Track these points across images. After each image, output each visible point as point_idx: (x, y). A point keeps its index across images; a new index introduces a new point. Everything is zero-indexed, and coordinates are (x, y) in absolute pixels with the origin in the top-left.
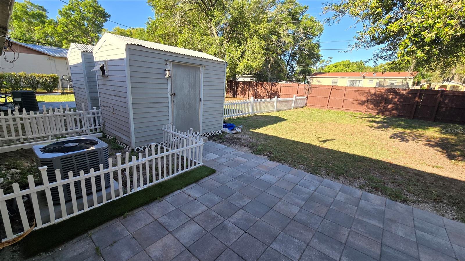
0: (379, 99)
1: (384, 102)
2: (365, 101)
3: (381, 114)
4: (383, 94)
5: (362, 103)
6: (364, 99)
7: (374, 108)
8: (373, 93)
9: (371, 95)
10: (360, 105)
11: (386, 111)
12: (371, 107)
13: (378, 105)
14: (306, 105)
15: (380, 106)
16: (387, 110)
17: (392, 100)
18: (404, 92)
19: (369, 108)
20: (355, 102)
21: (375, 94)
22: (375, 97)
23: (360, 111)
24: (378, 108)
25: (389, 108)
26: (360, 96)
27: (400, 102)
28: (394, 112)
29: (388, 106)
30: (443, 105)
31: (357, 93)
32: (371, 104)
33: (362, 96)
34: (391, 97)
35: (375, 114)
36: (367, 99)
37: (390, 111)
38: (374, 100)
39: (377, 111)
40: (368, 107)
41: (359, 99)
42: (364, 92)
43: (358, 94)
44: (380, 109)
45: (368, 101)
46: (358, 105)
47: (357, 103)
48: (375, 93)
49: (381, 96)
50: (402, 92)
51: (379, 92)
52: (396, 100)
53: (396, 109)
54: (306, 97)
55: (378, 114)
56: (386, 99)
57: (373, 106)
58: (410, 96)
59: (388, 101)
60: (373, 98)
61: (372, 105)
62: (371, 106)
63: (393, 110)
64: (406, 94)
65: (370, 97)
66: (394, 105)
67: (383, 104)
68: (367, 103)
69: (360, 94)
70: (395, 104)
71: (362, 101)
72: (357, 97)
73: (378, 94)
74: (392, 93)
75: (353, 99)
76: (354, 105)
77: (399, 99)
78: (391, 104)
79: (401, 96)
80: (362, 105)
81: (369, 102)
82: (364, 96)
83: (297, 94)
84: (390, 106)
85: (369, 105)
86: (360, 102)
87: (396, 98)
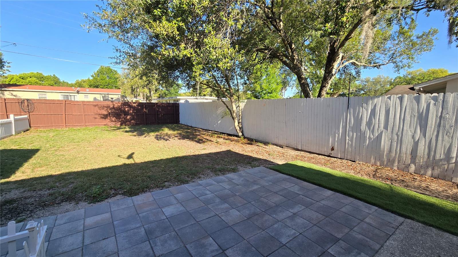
0: (118, 112)
1: (123, 114)
2: (107, 115)
3: (124, 125)
4: (120, 107)
5: (105, 117)
6: (105, 113)
7: (116, 120)
8: (112, 106)
9: (110, 109)
10: (104, 119)
11: (126, 122)
12: (113, 120)
13: (119, 117)
14: (30, 127)
15: (121, 118)
16: (127, 121)
17: (128, 112)
18: (135, 105)
19: (112, 121)
20: (97, 116)
21: (113, 108)
22: (114, 110)
23: (105, 125)
24: (120, 120)
25: (128, 119)
26: (101, 110)
27: (134, 113)
28: (132, 121)
29: (127, 117)
30: (159, 113)
31: (97, 107)
32: (113, 117)
33: (102, 110)
34: (127, 109)
35: (119, 126)
36: (108, 113)
37: (130, 122)
38: (115, 113)
39: (120, 123)
40: (111, 120)
41: (100, 113)
42: (104, 106)
43: (98, 109)
44: (122, 120)
45: (109, 115)
46: (102, 120)
47: (99, 118)
48: (113, 107)
49: (119, 109)
50: (134, 105)
51: (116, 106)
52: (131, 111)
53: (133, 119)
54: (27, 116)
55: (121, 125)
56: (124, 111)
57: (115, 119)
58: (140, 107)
59: (126, 113)
60: (113, 111)
61: (114, 118)
62: (114, 119)
63: (132, 120)
64: (137, 107)
65: (110, 111)
66: (131, 116)
67: (123, 116)
68: (110, 116)
69: (100, 109)
70: (131, 114)
71: (104, 115)
72: (97, 111)
73: (116, 107)
74: (127, 106)
75: (94, 114)
76: (97, 119)
77: (133, 111)
78: (128, 115)
79: (134, 108)
80: (105, 119)
81: (111, 115)
82: (104, 110)
83: (7, 113)
84: (128, 117)
85: (112, 118)
86: (102, 116)
87: (131, 110)
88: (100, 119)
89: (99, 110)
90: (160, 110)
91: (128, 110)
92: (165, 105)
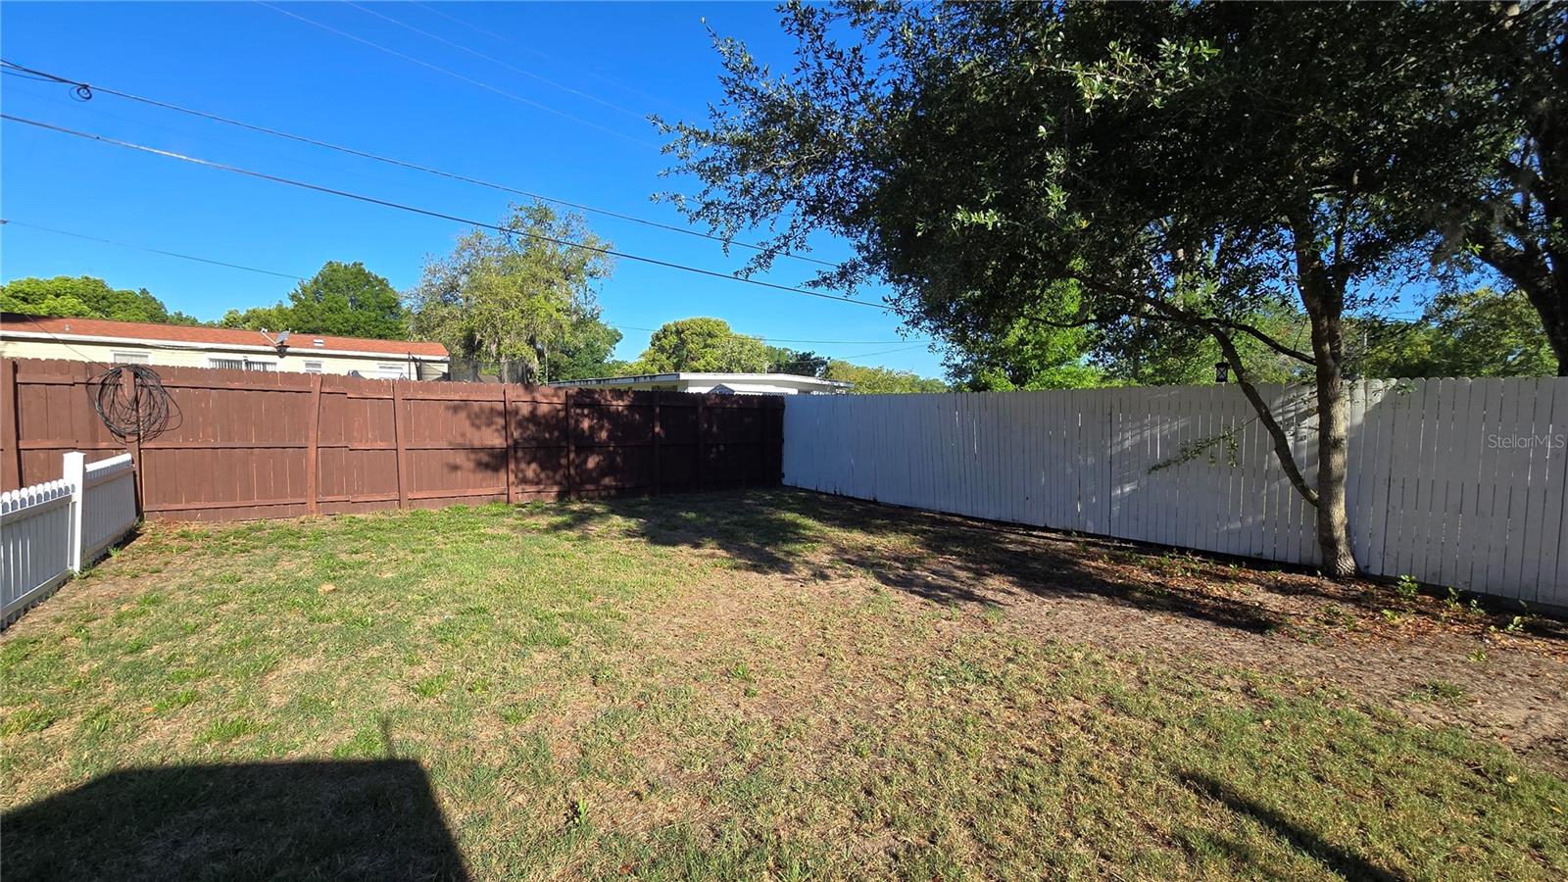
0: (551, 439)
1: (573, 448)
2: (504, 452)
4: (562, 414)
5: (495, 461)
6: (497, 441)
7: (543, 476)
8: (526, 410)
9: (520, 424)
10: (489, 473)
11: (583, 482)
12: (530, 474)
13: (554, 462)
14: (140, 515)
15: (561, 466)
16: (587, 477)
17: (592, 437)
18: (620, 403)
19: (524, 481)
20: (460, 458)
21: (533, 417)
22: (535, 429)
23: (492, 497)
24: (559, 476)
25: (591, 471)
26: (478, 427)
27: (616, 440)
28: (607, 481)
29: (585, 462)
31: (462, 415)
32: (529, 463)
33: (484, 428)
34: (586, 424)
35: (551, 499)
36: (510, 441)
37: (596, 481)
38: (537, 441)
39: (556, 489)
40: (520, 475)
41: (477, 444)
43: (467, 423)
44: (565, 476)
45: (515, 451)
46: (480, 475)
47: (471, 465)
48: (533, 413)
49: (555, 421)
50: (614, 403)
52: (604, 435)
53: (609, 469)
54: (126, 457)
55: (561, 498)
56: (574, 433)
57: (539, 470)
58: (638, 416)
59: (586, 444)
60: (529, 433)
61: (534, 466)
62: (531, 471)
63: (603, 475)
64: (626, 412)
65: (519, 431)
66: (601, 457)
67: (571, 455)
68: (516, 459)
69: (478, 422)
70: (603, 450)
71: (491, 452)
72: (463, 435)
73: (545, 416)
74: (586, 411)
75: (447, 446)
76: (459, 473)
77: (610, 432)
78: (592, 451)
79: (615, 417)
80: (496, 469)
81: (520, 454)
82: (494, 427)
83: (18, 438)
84: (591, 463)
85: (523, 466)
86: (485, 458)
87: (602, 428)
88: (474, 471)
89: (469, 431)
90: (715, 429)
91: (591, 427)
92: (735, 406)
